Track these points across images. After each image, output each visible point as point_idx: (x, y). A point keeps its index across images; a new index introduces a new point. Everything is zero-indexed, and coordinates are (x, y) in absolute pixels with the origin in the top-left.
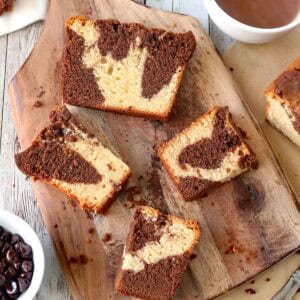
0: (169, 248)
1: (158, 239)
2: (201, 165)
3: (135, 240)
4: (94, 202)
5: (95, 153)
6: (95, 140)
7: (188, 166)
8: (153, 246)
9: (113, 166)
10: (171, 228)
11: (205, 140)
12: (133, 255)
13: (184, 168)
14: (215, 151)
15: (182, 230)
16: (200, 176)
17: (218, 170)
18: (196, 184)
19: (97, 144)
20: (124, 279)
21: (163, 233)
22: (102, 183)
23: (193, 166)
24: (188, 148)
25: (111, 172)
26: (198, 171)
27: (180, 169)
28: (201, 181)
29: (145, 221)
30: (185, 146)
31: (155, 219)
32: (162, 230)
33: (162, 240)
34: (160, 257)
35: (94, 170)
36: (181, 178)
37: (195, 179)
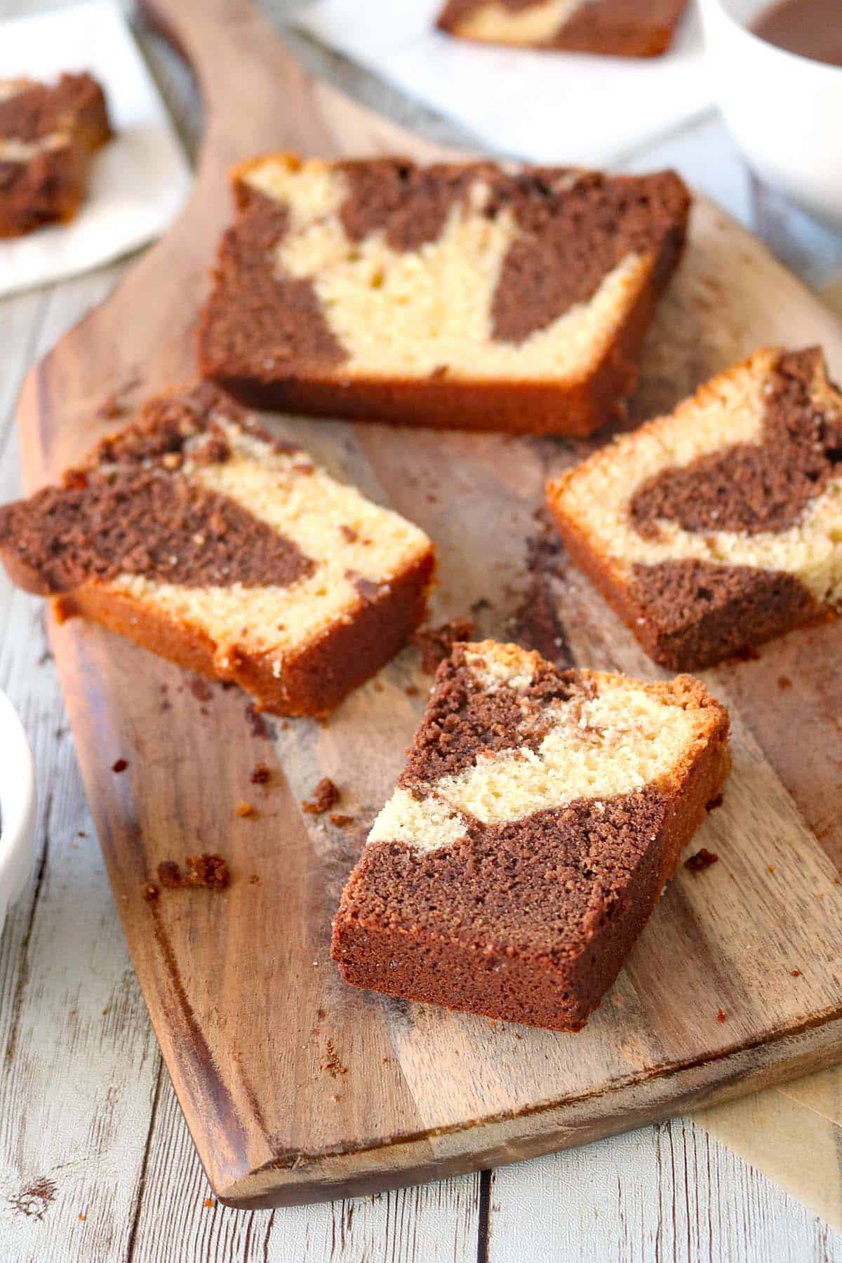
0: (582, 769)
1: (534, 741)
2: (721, 524)
3: (431, 743)
4: (272, 637)
5: (297, 497)
6: (302, 459)
7: (668, 528)
8: (511, 766)
9: (363, 534)
10: (589, 706)
11: (734, 451)
12: (419, 796)
13: (651, 535)
14: (776, 479)
15: (641, 712)
16: (716, 555)
17: (794, 534)
18: (702, 581)
19: (308, 470)
20: (370, 872)
21: (553, 724)
22: (311, 585)
23: (687, 528)
24: (666, 474)
25: (352, 550)
26: (711, 544)
27: (635, 538)
28: (721, 571)
29: (478, 688)
30: (654, 469)
31: (522, 681)
32: (550, 712)
33: (549, 742)
34: (542, 803)
35: (289, 547)
36: (638, 568)
37: (697, 565)
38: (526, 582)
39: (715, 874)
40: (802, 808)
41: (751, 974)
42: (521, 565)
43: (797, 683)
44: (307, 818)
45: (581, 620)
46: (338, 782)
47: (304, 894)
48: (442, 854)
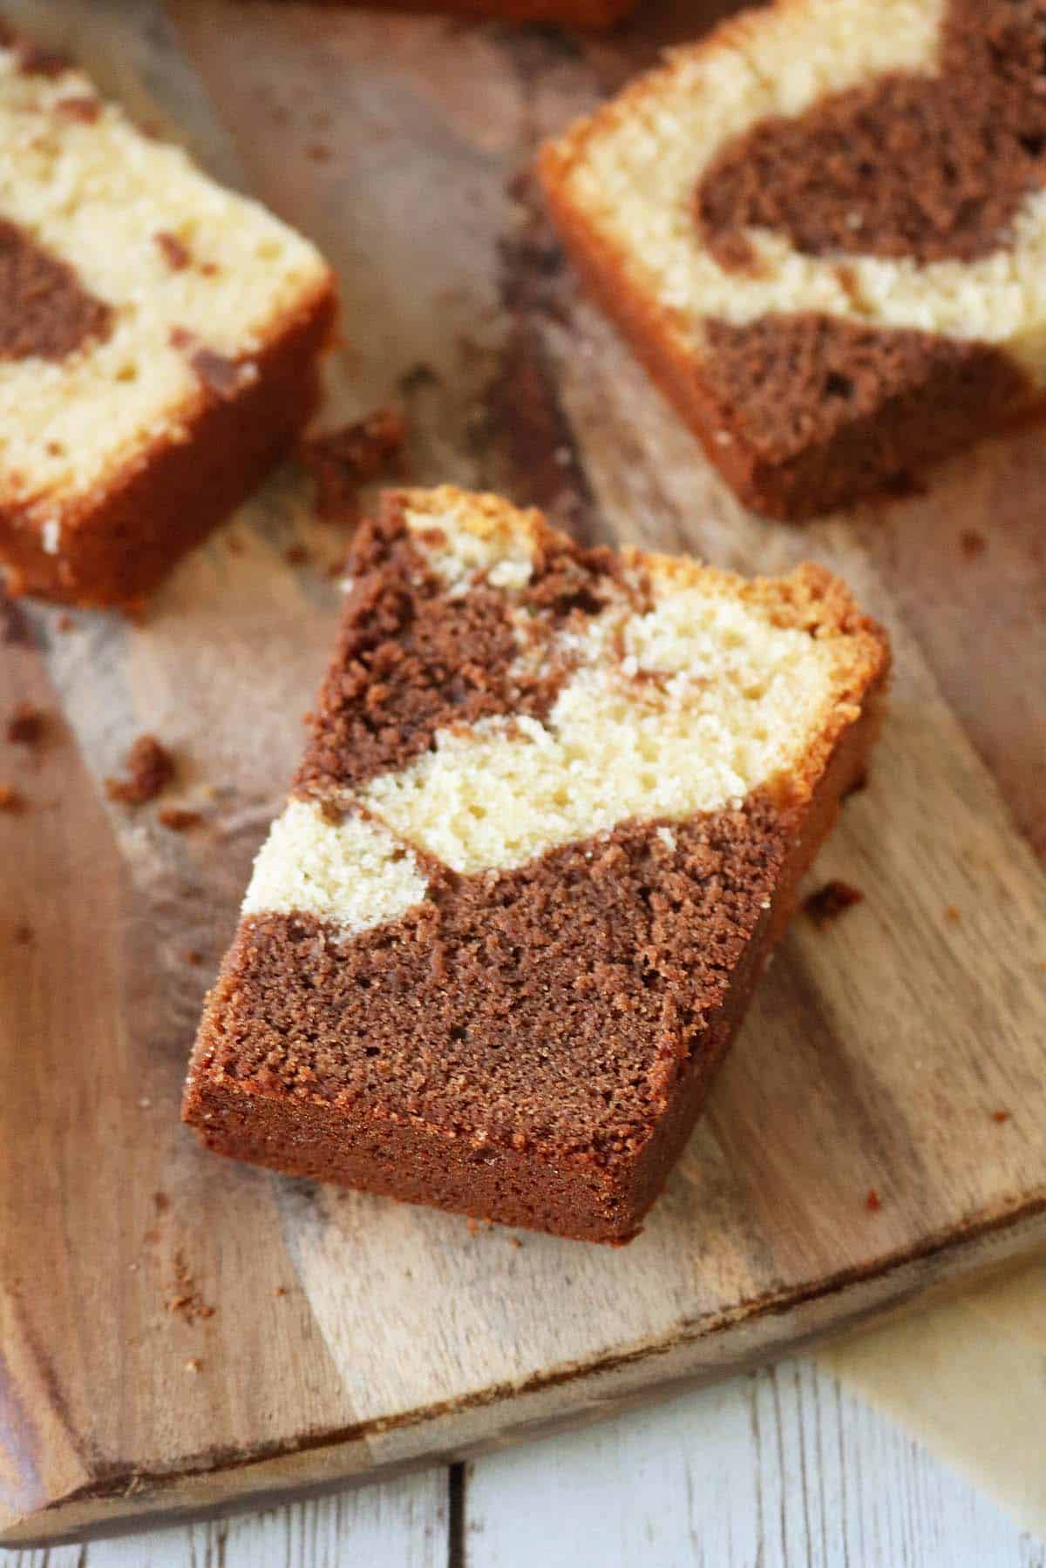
0: (630, 760)
1: (540, 698)
2: (865, 241)
3: (352, 705)
4: (41, 472)
5: (68, 168)
6: (75, 86)
7: (768, 245)
8: (501, 752)
9: (201, 248)
10: (640, 627)
11: (888, 84)
12: (335, 814)
13: (738, 260)
14: (965, 148)
15: (733, 641)
16: (862, 307)
17: (999, 265)
18: (835, 359)
19: (86, 112)
20: (251, 975)
21: (574, 663)
22: (107, 356)
23: (805, 246)
24: (765, 133)
25: (181, 283)
26: (848, 282)
27: (708, 266)
28: (867, 338)
29: (433, 586)
30: (741, 121)
31: (514, 573)
32: (569, 641)
33: (568, 703)
34: (559, 829)
35: (58, 276)
36: (716, 330)
37: (824, 325)
38: (497, 331)
39: (856, 924)
40: (1008, 793)
41: (921, 1116)
42: (488, 294)
43: (995, 542)
44: (114, 811)
45: (603, 414)
46: (169, 737)
47: (117, 964)
48: (383, 939)
